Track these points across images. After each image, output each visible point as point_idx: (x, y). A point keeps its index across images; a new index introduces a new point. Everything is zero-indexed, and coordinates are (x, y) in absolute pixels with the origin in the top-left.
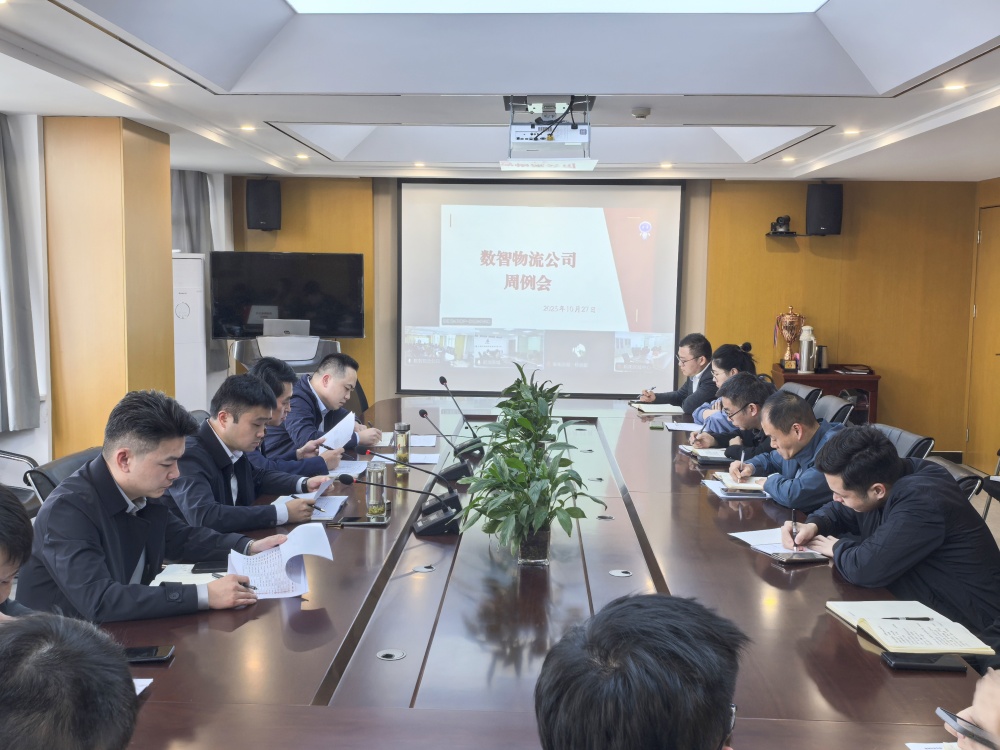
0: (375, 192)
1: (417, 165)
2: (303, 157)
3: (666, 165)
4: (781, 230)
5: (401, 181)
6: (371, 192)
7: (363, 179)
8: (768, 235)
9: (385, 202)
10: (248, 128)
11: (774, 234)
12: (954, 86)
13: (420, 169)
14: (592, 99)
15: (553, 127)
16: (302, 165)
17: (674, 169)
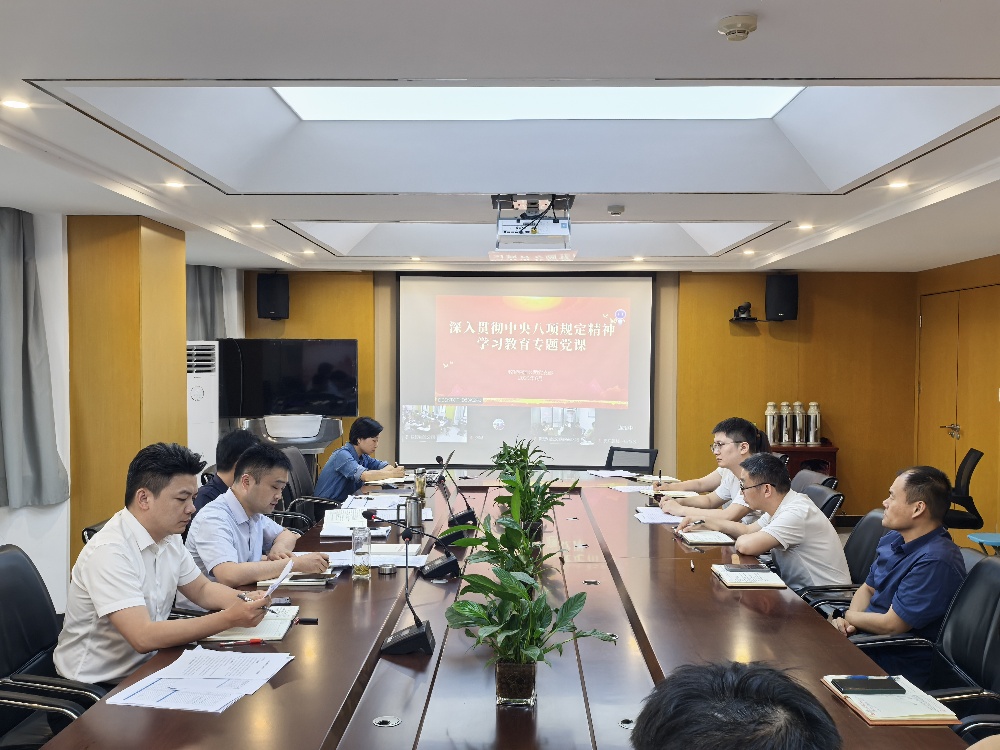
0: (375, 284)
1: (413, 259)
2: (309, 252)
3: (638, 259)
4: (743, 316)
5: (399, 275)
6: (372, 284)
7: (365, 273)
8: (731, 321)
9: (384, 294)
10: (258, 226)
11: (737, 320)
12: (898, 184)
13: (415, 263)
14: (572, 198)
15: (536, 222)
16: (308, 260)
17: (646, 262)
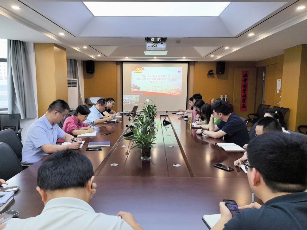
0: (117, 64)
1: (126, 57)
4: (211, 73)
5: (122, 62)
6: (115, 64)
7: (114, 61)
8: (208, 74)
9: (119, 67)
10: (85, 47)
11: (209, 74)
12: (251, 35)
14: (166, 38)
15: (157, 44)
16: (99, 58)
17: (186, 59)
